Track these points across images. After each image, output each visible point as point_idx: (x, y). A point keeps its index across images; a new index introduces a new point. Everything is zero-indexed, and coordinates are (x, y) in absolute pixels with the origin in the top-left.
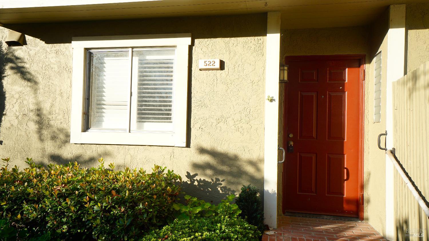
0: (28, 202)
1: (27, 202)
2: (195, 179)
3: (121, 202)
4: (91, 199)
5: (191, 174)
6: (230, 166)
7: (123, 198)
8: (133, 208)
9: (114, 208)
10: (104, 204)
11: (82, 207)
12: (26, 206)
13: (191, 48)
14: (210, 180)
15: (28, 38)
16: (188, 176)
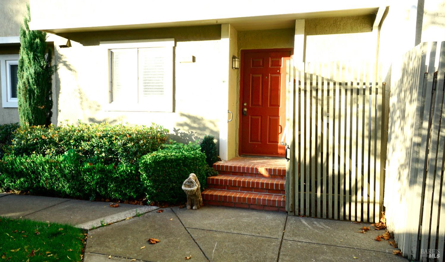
0: (84, 141)
1: (83, 141)
2: (178, 132)
3: (131, 140)
4: (116, 139)
5: (177, 129)
6: (199, 124)
7: (132, 138)
8: (138, 143)
9: (128, 143)
10: (123, 141)
11: (112, 143)
12: (83, 143)
13: (174, 48)
14: (187, 133)
16: (175, 130)
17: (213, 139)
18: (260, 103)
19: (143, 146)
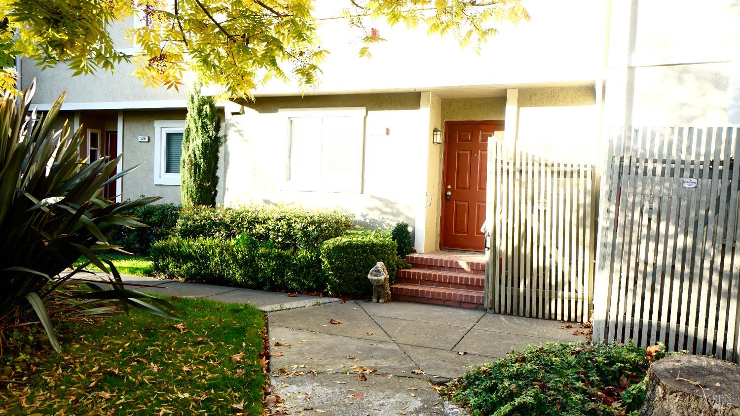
0: (259, 223)
1: (257, 223)
2: (367, 217)
3: (313, 223)
4: (295, 221)
5: (364, 214)
6: (391, 208)
7: (314, 221)
8: (320, 226)
9: (309, 226)
10: (303, 224)
11: (290, 226)
12: (257, 226)
13: (365, 118)
14: (378, 219)
15: (246, 108)
16: (363, 216)
17: (407, 226)
18: (467, 186)
19: (325, 230)
